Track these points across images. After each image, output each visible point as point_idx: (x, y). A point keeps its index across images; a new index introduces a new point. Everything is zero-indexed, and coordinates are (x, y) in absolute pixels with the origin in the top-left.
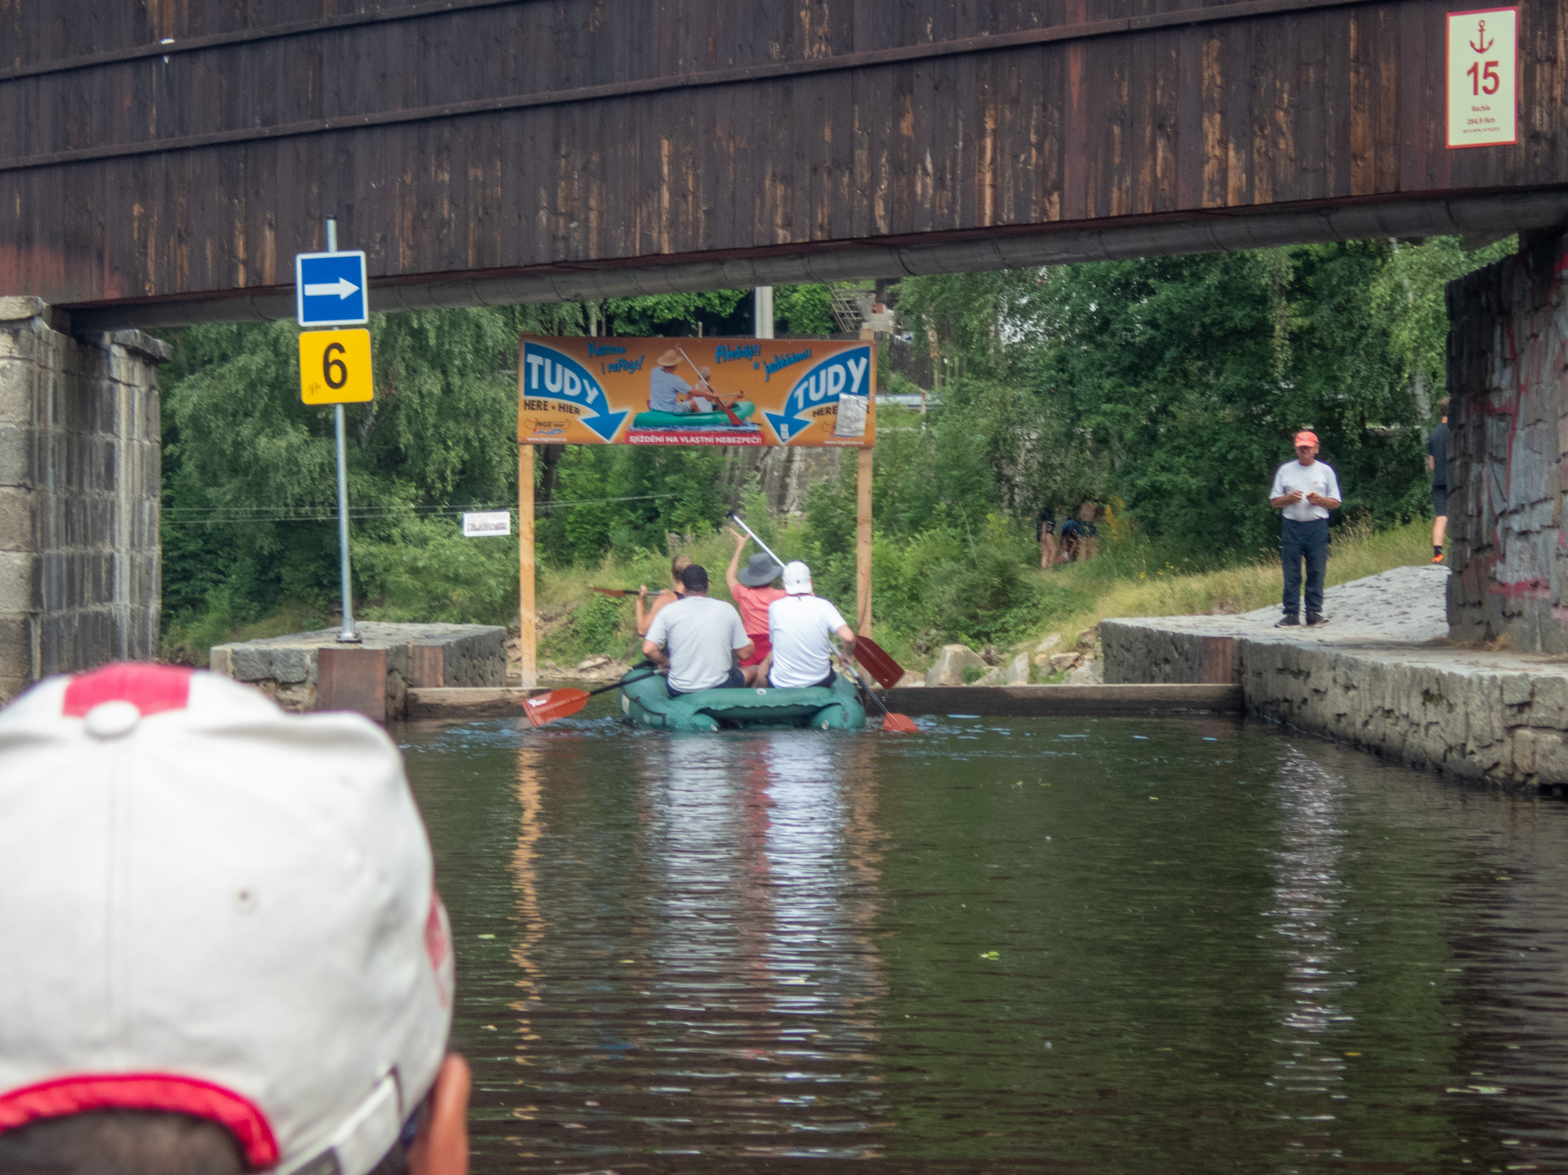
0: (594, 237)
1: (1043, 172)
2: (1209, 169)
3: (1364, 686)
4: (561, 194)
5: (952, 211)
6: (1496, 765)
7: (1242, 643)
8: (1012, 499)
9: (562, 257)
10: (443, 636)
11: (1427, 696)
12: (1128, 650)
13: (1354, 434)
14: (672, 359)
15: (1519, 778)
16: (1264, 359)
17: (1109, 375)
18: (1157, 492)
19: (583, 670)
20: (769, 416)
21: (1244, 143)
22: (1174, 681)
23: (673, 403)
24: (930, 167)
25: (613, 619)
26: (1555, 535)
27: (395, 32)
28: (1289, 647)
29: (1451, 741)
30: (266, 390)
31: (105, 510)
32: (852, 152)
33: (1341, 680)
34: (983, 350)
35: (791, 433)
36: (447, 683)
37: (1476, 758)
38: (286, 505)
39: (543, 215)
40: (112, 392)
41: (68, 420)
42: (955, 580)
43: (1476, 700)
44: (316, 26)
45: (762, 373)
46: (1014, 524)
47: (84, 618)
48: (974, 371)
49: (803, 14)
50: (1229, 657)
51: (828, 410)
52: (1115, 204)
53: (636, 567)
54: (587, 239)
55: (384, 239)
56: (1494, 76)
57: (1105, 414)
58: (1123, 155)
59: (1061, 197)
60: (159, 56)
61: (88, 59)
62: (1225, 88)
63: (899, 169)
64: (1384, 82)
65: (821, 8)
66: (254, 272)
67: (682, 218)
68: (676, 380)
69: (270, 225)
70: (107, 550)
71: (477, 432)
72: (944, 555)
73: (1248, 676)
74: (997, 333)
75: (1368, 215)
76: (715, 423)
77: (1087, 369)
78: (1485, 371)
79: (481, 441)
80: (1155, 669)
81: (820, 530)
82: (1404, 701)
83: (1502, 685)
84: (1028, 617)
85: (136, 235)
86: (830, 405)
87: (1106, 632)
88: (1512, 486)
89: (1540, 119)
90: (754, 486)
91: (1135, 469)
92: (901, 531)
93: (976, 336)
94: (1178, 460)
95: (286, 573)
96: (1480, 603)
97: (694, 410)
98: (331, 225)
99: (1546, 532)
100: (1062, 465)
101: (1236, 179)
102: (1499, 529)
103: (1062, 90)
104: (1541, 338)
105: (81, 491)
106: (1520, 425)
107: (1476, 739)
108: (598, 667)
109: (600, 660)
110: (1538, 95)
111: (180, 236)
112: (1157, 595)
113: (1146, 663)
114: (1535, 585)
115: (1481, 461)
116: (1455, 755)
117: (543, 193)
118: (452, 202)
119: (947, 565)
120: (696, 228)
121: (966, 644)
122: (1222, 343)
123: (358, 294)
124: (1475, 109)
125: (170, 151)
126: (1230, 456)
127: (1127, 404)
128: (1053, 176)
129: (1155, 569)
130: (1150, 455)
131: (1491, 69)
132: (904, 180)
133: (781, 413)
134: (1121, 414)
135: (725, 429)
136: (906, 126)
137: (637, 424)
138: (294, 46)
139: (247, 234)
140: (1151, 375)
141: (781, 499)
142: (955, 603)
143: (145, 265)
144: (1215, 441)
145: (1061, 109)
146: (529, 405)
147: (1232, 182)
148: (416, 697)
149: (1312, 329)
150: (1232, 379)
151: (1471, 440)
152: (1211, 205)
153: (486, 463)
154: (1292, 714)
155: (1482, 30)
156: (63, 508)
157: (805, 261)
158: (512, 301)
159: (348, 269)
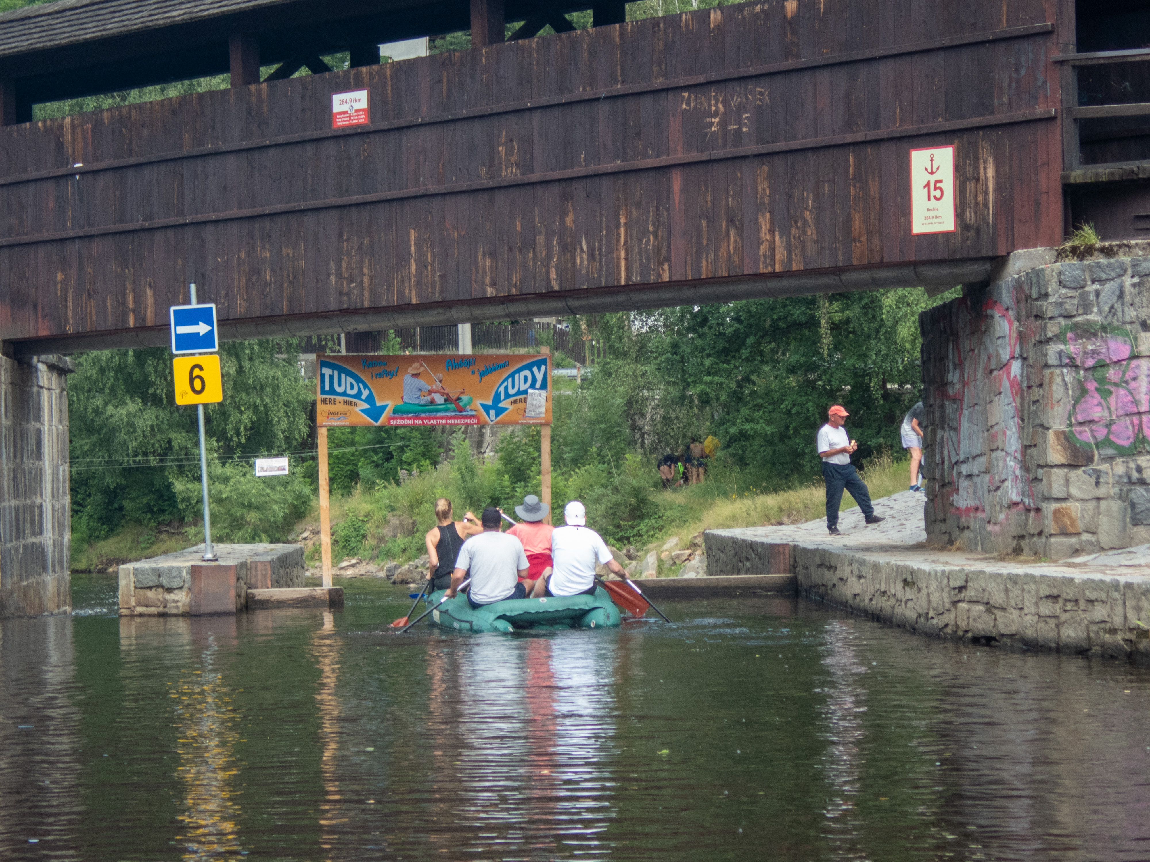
0: (366, 293)
1: (658, 250)
2: (763, 248)
3: (869, 576)
4: (344, 265)
5: (600, 275)
6: (947, 625)
7: (795, 547)
8: (643, 443)
9: (346, 306)
10: (266, 553)
11: (906, 583)
12: (723, 552)
13: (878, 394)
14: (418, 369)
15: (960, 633)
16: (816, 341)
17: (708, 356)
18: (743, 436)
19: (341, 569)
20: (482, 405)
21: (785, 232)
22: (752, 573)
23: (419, 397)
24: (585, 247)
25: (362, 532)
26: (987, 477)
27: (231, 161)
28: (824, 551)
29: (920, 611)
30: (112, 374)
31: (36, 474)
32: (534, 237)
33: (856, 572)
34: (620, 339)
35: (497, 415)
36: (273, 586)
37: (935, 621)
38: (128, 455)
39: (333, 279)
40: (39, 394)
41: (14, 417)
42: (604, 501)
43: (934, 585)
44: (179, 156)
45: (477, 376)
46: (645, 459)
47: (25, 547)
48: (614, 354)
49: (500, 148)
50: (787, 556)
51: (520, 400)
52: (704, 270)
53: (377, 494)
54: (362, 295)
55: (227, 295)
56: (941, 189)
57: (706, 383)
58: (708, 239)
59: (670, 266)
60: (73, 175)
61: (24, 177)
62: (772, 197)
63: (564, 248)
64: (872, 193)
65: (513, 145)
66: (140, 316)
67: (424, 280)
68: (420, 382)
69: (150, 286)
70: (38, 501)
71: (262, 400)
72: (596, 483)
73: (799, 569)
74: (630, 328)
75: (865, 276)
76: (446, 410)
77: (693, 352)
78: (944, 371)
79: (265, 406)
80: (740, 564)
81: (509, 466)
82: (892, 586)
83: (948, 576)
84: (656, 526)
85: (59, 293)
86: (522, 397)
87: (708, 538)
88: (961, 445)
89: (969, 216)
90: (460, 435)
91: (728, 421)
92: (565, 466)
93: (615, 330)
94: (757, 414)
95: (128, 505)
96: (945, 520)
97: (432, 402)
98: (193, 287)
99: (982, 475)
100: (677, 418)
101: (780, 254)
102: (955, 472)
103: (668, 197)
104: (976, 352)
105: (22, 463)
106: (965, 407)
107: (934, 609)
108: (353, 566)
109: (354, 561)
110: (968, 201)
111: (89, 294)
112: (744, 509)
113: (735, 560)
114: (977, 509)
115: (943, 429)
116: (922, 620)
117: (332, 264)
118: (272, 270)
119: (599, 491)
120: (434, 288)
121: (613, 545)
122: (786, 332)
123: (212, 332)
124: (928, 210)
125: (81, 238)
126: (794, 411)
127: (721, 376)
128: (664, 252)
129: (743, 490)
130: (738, 411)
131: (938, 185)
132: (568, 255)
133: (490, 403)
134: (717, 384)
135: (453, 414)
136: (569, 220)
137: (395, 412)
138: (163, 168)
139: (134, 291)
140: (738, 355)
141: (479, 444)
142: (604, 517)
143: (66, 312)
144: (783, 401)
145: (668, 210)
146: (324, 401)
147: (778, 256)
148: (253, 596)
149: (848, 321)
150: (792, 357)
151: (937, 415)
152: (765, 271)
153: (269, 422)
154: (827, 594)
155: (932, 160)
156: (12, 474)
157: (505, 306)
158: (311, 333)
159: (204, 316)
